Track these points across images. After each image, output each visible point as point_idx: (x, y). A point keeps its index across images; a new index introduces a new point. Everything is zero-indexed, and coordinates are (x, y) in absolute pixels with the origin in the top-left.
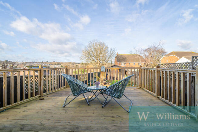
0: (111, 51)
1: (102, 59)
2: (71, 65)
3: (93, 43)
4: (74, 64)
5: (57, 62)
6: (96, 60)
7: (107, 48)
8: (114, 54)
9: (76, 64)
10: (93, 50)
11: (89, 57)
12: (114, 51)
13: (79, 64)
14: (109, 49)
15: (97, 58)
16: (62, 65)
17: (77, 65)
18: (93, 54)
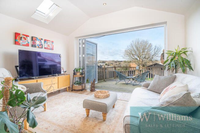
0: (155, 49)
1: (145, 57)
2: (114, 63)
3: (135, 42)
4: (117, 62)
5: (102, 61)
6: (138, 59)
7: (150, 45)
8: (159, 52)
9: (118, 62)
10: (135, 49)
11: (131, 55)
12: (159, 48)
13: (121, 62)
14: (153, 47)
15: (139, 57)
16: (106, 63)
17: (120, 62)
18: (136, 53)
